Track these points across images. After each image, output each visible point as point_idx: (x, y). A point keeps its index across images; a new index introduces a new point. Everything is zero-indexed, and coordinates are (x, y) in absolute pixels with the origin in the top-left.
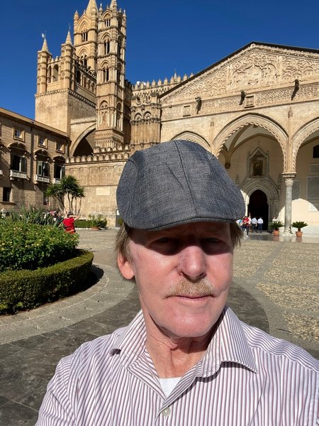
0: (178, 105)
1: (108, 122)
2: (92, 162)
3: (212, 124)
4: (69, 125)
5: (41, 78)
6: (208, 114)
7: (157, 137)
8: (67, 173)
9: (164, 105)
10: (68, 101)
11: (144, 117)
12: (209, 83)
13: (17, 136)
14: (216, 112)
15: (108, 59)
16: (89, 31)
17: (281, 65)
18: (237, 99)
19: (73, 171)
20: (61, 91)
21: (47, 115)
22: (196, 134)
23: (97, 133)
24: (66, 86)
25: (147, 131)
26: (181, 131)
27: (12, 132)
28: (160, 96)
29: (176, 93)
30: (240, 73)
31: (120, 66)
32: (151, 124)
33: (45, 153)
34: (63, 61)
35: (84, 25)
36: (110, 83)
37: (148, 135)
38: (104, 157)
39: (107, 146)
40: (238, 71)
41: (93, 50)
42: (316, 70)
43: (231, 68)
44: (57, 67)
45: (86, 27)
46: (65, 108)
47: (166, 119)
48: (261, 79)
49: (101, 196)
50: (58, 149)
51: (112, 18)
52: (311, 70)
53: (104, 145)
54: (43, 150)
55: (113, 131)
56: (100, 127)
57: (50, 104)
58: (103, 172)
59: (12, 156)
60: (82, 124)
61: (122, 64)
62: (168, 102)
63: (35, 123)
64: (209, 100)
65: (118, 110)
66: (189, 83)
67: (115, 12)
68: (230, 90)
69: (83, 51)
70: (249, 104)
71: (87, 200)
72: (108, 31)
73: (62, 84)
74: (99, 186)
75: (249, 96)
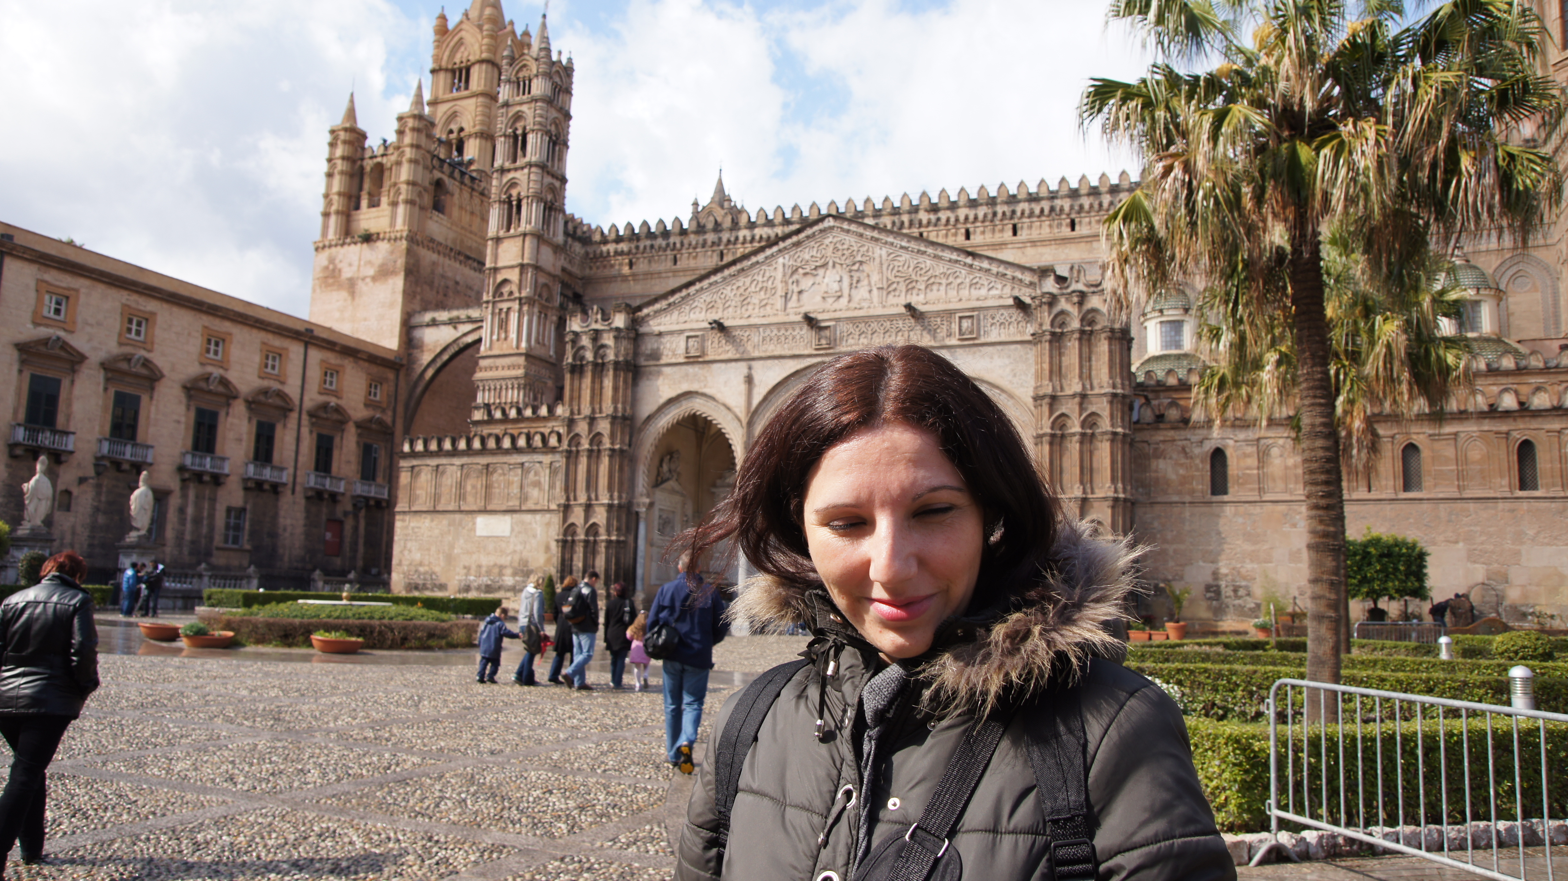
0: (671, 333)
1: (513, 335)
2: (469, 451)
3: (749, 380)
4: (408, 328)
5: (335, 198)
6: (738, 356)
7: (624, 403)
8: (404, 478)
9: (643, 329)
10: (407, 263)
11: (595, 357)
12: (742, 290)
13: (269, 370)
14: (756, 354)
15: (521, 176)
16: (474, 64)
17: (885, 267)
18: (797, 330)
19: (419, 473)
20: (387, 236)
21: (345, 300)
22: (712, 398)
23: (483, 363)
24: (404, 224)
25: (601, 388)
26: (679, 391)
27: (257, 359)
28: (632, 311)
29: (670, 305)
30: (805, 274)
31: (552, 189)
32: (611, 373)
33: (338, 410)
34: (398, 156)
35: (462, 49)
36: (525, 235)
37: (604, 398)
38: (498, 440)
39: (509, 400)
40: (801, 271)
41: (483, 115)
42: (950, 283)
43: (786, 261)
44: (380, 169)
45: (466, 54)
46: (398, 283)
47: (647, 360)
48: (846, 292)
49: (488, 537)
50: (372, 397)
51: (537, 76)
52: (940, 284)
53: (500, 397)
54: (333, 401)
55: (526, 360)
56: (491, 348)
57: (355, 268)
58: (495, 477)
59: (254, 422)
60: (443, 328)
61: (557, 184)
62: (651, 323)
63: (317, 333)
64: (742, 327)
65: (543, 302)
66: (698, 286)
67: (545, 63)
68: (785, 309)
69: (454, 116)
70: (823, 342)
71: (452, 547)
72: (524, 108)
73: (393, 217)
74: (484, 511)
75: (823, 324)
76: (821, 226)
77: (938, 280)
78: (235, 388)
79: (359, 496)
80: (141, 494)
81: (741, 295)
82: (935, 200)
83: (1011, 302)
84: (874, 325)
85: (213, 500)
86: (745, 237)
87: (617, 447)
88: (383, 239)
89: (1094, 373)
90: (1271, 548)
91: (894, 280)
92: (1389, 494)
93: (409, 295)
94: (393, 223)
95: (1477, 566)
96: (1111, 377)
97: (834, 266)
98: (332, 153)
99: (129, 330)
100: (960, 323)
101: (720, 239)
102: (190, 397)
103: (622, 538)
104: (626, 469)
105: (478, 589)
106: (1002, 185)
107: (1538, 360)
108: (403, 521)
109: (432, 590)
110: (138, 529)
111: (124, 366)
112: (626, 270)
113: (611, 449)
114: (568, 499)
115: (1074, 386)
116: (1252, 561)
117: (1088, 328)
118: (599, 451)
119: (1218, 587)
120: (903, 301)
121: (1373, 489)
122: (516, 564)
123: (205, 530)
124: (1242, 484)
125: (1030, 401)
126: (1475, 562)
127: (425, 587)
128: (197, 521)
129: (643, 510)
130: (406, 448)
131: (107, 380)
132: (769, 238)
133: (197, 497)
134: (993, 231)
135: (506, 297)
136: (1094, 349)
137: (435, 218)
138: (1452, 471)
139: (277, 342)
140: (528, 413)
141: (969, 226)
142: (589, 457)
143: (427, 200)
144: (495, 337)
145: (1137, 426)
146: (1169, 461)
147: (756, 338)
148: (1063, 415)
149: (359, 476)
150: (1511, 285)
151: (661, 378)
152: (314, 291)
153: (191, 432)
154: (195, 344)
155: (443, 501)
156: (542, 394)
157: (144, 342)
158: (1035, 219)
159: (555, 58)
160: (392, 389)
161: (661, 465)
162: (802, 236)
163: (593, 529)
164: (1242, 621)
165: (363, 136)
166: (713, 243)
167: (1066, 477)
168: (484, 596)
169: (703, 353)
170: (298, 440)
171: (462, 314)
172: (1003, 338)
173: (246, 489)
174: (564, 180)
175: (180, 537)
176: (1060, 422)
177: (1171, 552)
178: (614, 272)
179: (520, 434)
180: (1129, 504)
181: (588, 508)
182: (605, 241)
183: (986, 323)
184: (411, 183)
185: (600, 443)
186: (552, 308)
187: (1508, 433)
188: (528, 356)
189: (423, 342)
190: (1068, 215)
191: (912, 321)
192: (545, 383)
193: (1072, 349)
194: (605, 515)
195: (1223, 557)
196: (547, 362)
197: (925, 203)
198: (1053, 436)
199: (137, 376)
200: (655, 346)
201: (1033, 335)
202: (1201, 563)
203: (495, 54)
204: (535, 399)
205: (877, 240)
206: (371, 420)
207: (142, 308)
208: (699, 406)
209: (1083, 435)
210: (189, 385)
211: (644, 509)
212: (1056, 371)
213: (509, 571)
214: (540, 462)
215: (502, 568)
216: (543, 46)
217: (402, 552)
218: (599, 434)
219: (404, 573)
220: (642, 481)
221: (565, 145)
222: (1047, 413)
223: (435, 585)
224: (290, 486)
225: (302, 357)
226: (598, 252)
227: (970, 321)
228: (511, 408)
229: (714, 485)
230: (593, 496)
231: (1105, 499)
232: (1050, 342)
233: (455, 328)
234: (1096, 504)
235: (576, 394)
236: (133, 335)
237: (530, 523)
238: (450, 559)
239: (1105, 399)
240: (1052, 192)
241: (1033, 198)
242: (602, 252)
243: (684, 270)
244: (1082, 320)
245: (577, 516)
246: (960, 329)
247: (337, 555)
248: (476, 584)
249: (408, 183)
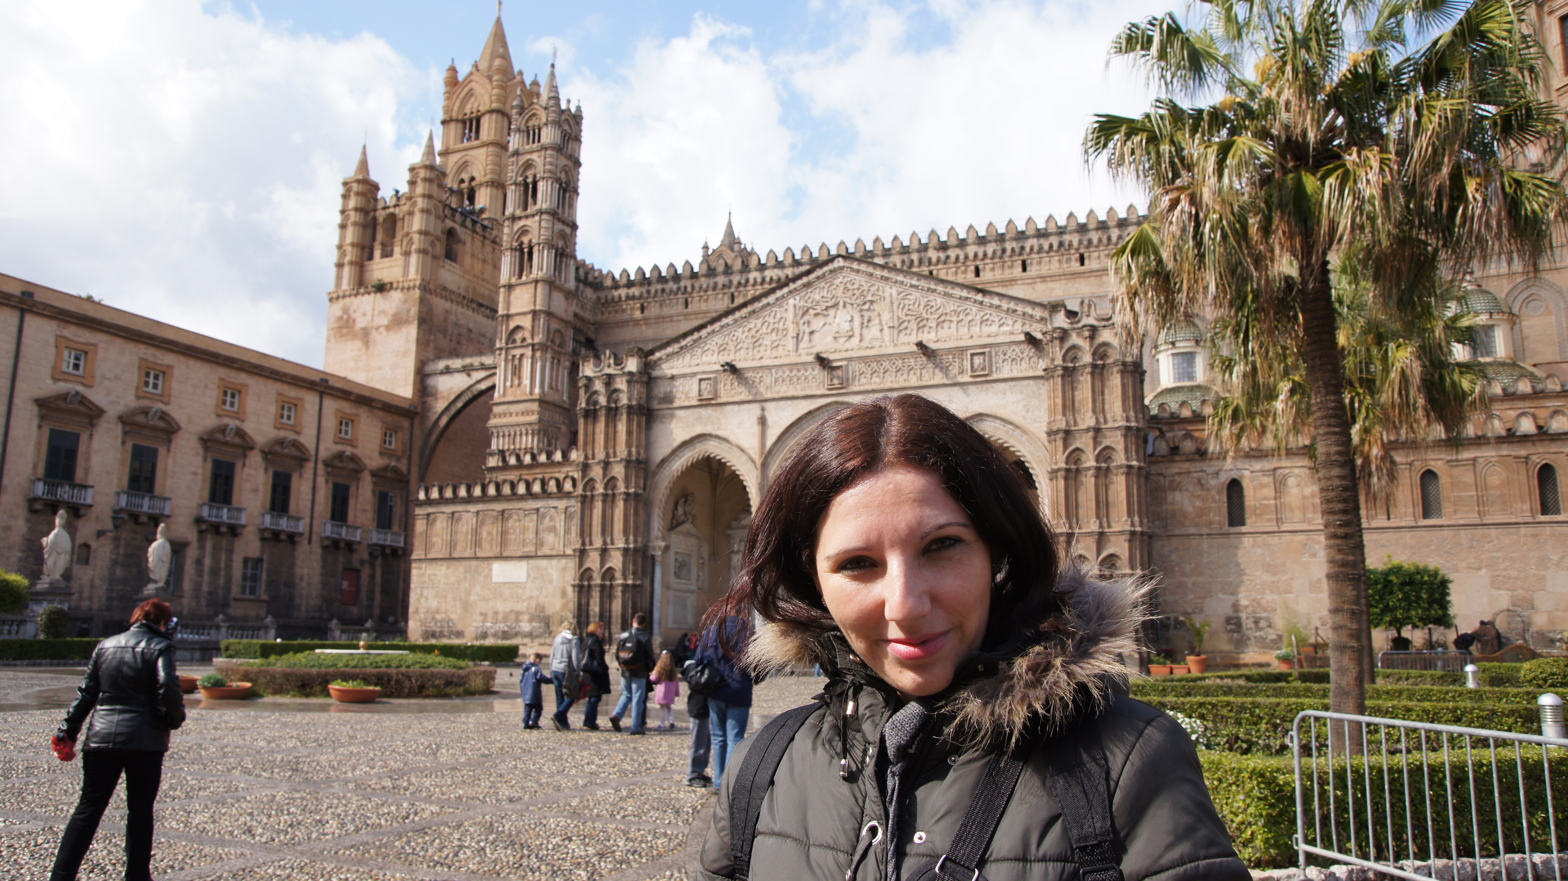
0: (684, 376)
1: (526, 381)
2: (485, 498)
3: (763, 421)
4: (422, 376)
5: (349, 249)
6: (750, 398)
7: (638, 447)
8: (420, 526)
9: (656, 373)
10: (420, 312)
11: (608, 401)
12: (753, 332)
13: (285, 420)
14: (769, 395)
15: (532, 223)
16: (484, 114)
17: (895, 306)
18: (810, 371)
19: (434, 521)
20: (401, 285)
21: (360, 350)
22: (726, 440)
23: (497, 410)
24: (417, 273)
25: (615, 432)
26: (693, 434)
27: (273, 409)
28: (645, 354)
29: (682, 348)
30: (816, 315)
31: (563, 236)
32: (624, 417)
33: (353, 459)
34: (411, 206)
35: (473, 99)
36: (536, 282)
37: (618, 442)
38: (513, 486)
39: (523, 446)
40: (812, 312)
41: (493, 164)
42: (961, 321)
43: (797, 302)
44: (392, 220)
45: (476, 105)
46: (411, 331)
47: (660, 403)
48: (857, 331)
49: (505, 583)
50: (387, 446)
51: (546, 124)
52: (951, 321)
53: (514, 443)
54: (349, 451)
55: (540, 405)
56: (504, 395)
57: (369, 318)
58: (511, 523)
59: (271, 473)
60: (456, 375)
61: (568, 230)
62: (664, 366)
63: (332, 382)
64: (754, 369)
65: (556, 348)
66: (709, 329)
67: (554, 112)
68: (797, 350)
69: (464, 165)
70: (836, 381)
71: (468, 593)
72: (534, 156)
73: (406, 266)
74: (501, 557)
75: (835, 364)
76: (831, 267)
77: (948, 318)
78: (251, 439)
79: (375, 545)
80: (159, 546)
81: (753, 337)
82: (944, 238)
83: (1022, 337)
84: (886, 364)
85: (230, 551)
86: (755, 279)
87: (632, 490)
88: (397, 289)
89: (1107, 407)
90: (1291, 579)
91: (905, 318)
92: (1408, 521)
93: (422, 343)
94: (406, 272)
95: (1501, 592)
96: (1124, 411)
97: (844, 306)
98: (345, 205)
99: (147, 384)
100: (972, 359)
101: (731, 282)
102: (206, 449)
103: (638, 582)
104: (641, 512)
105: (495, 635)
106: (1010, 222)
107: (1555, 383)
108: (419, 568)
109: (449, 638)
110: (155, 582)
111: (141, 419)
112: (638, 314)
113: (625, 493)
114: (584, 544)
115: (1088, 420)
116: (1272, 592)
117: (1100, 362)
118: (614, 495)
119: (1239, 619)
120: (914, 339)
121: (1392, 516)
122: (532, 610)
123: (222, 581)
124: (1260, 515)
125: (1044, 437)
126: (1499, 588)
127: (442, 635)
128: (214, 572)
129: (658, 553)
130: (422, 496)
131: (125, 433)
132: (779, 279)
133: (214, 548)
134: (1003, 268)
135: (519, 343)
136: (1107, 383)
137: (448, 267)
138: (1472, 496)
139: (292, 392)
140: (543, 458)
141: (978, 263)
142: (604, 501)
143: (440, 249)
144: (508, 384)
145: (1152, 459)
146: (1185, 493)
147: (768, 380)
148: (1077, 449)
149: (375, 524)
150: (1524, 309)
151: (674, 422)
152: (329, 341)
153: (208, 485)
154: (212, 396)
155: (459, 548)
156: (556, 439)
157: (161, 395)
158: (1044, 255)
159: (564, 106)
160: (407, 437)
161: (676, 508)
162: (812, 277)
163: (609, 574)
164: (1264, 653)
165: (376, 187)
166: (724, 286)
167: (1082, 511)
168: (500, 642)
169: (716, 396)
170: (314, 489)
171: (476, 361)
172: (1015, 374)
173: (263, 539)
174: (574, 227)
175: (197, 588)
176: (1075, 456)
177: (1190, 585)
178: (626, 316)
179: (535, 479)
180: (1146, 537)
181: (604, 552)
182: (616, 285)
183: (998, 360)
184: (424, 233)
185: (614, 487)
186: (565, 354)
187: (1527, 458)
188: (542, 401)
189: (437, 390)
190: (1077, 250)
191: (924, 359)
192: (559, 428)
193: (1085, 383)
194: (621, 559)
195: (1243, 588)
196: (560, 407)
197: (935, 241)
198: (1068, 471)
199: (154, 429)
200: (668, 389)
201: (1045, 370)
202: (1221, 596)
203: (504, 104)
204: (549, 444)
205: (887, 279)
206: (386, 468)
207: (159, 361)
208: (713, 448)
209: (1098, 469)
210: (205, 437)
211: (660, 553)
212: (1069, 406)
213: (525, 617)
214: (555, 508)
215: (518, 614)
216: (552, 95)
217: (418, 600)
218: (613, 478)
219: (421, 621)
220: (657, 524)
221: (575, 191)
222: (1061, 448)
223: (452, 633)
224: (307, 535)
225: (317, 407)
226: (610, 297)
227: (981, 358)
228: (525, 454)
229: (730, 527)
230: (609, 540)
231: (1122, 532)
232: (1063, 376)
233: (469, 375)
234: (1112, 538)
235: (590, 439)
236: (150, 389)
237: (546, 569)
238: (466, 606)
239: (1119, 433)
240: (1060, 228)
241: (1041, 234)
242: (613, 297)
243: (696, 314)
244: (1094, 354)
245: (593, 561)
246: (972, 367)
247: (354, 604)
248: (493, 631)
249: (421, 232)
